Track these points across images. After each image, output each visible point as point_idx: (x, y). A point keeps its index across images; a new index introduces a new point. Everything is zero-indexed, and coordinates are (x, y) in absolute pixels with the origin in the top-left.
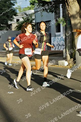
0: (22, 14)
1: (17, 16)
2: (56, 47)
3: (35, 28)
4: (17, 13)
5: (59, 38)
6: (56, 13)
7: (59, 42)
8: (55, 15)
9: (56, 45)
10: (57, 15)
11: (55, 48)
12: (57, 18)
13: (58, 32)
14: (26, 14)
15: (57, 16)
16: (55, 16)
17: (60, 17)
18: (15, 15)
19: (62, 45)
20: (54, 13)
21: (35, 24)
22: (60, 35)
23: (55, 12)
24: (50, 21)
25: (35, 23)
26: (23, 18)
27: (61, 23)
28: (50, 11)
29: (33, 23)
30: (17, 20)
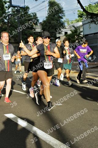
0: (70, 27)
1: (65, 29)
14: (74, 27)
21: (83, 37)
25: (83, 35)
26: (71, 30)
29: (80, 36)
30: (65, 32)
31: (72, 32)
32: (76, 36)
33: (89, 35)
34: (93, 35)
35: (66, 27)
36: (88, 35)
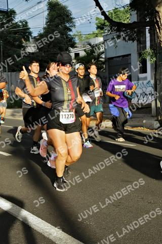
0: (84, 44)
1: (76, 48)
2: (139, 97)
3: (104, 66)
4: (75, 43)
5: (145, 82)
6: (139, 42)
7: (144, 89)
8: (138, 45)
9: (139, 95)
10: (142, 45)
11: (139, 99)
12: (140, 50)
13: (143, 73)
14: (90, 44)
15: (140, 47)
16: (138, 47)
17: (146, 49)
18: (73, 46)
19: (149, 94)
20: (135, 42)
21: (106, 61)
22: (145, 78)
23: (137, 41)
24: (130, 55)
25: (105, 58)
26: (85, 50)
27: (148, 58)
28: (129, 39)
29: (101, 59)
30: (75, 54)
31: (87, 53)
32: (93, 60)
33: (115, 59)
34: (121, 58)
35: (77, 45)
36: (112, 58)
